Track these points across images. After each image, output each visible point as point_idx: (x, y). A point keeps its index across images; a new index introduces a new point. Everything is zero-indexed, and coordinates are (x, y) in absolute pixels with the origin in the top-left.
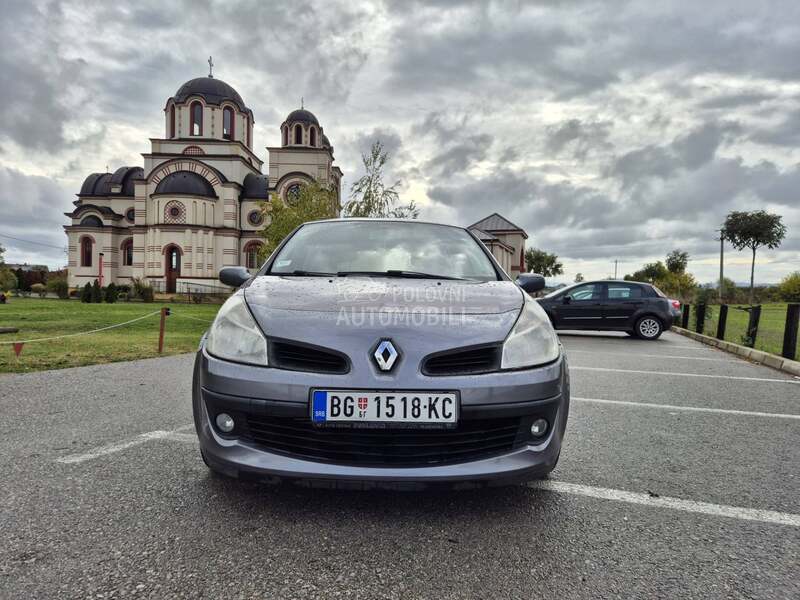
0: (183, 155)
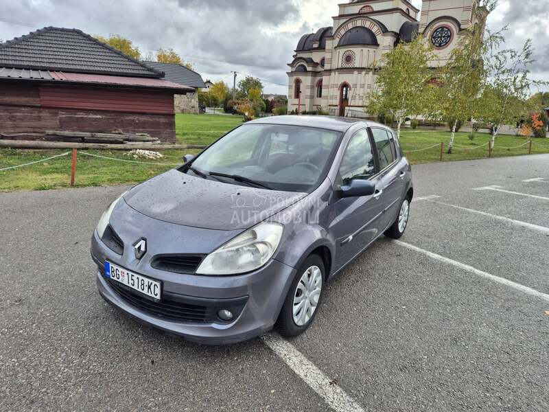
0: (359, 14)
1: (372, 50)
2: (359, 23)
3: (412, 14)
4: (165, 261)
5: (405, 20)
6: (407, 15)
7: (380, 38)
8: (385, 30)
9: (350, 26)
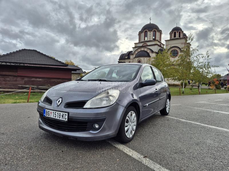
0: (142, 46)
1: (148, 58)
2: (142, 49)
3: (162, 46)
4: (70, 105)
5: (159, 48)
6: (160, 46)
7: (151, 54)
8: (152, 52)
9: (139, 50)
